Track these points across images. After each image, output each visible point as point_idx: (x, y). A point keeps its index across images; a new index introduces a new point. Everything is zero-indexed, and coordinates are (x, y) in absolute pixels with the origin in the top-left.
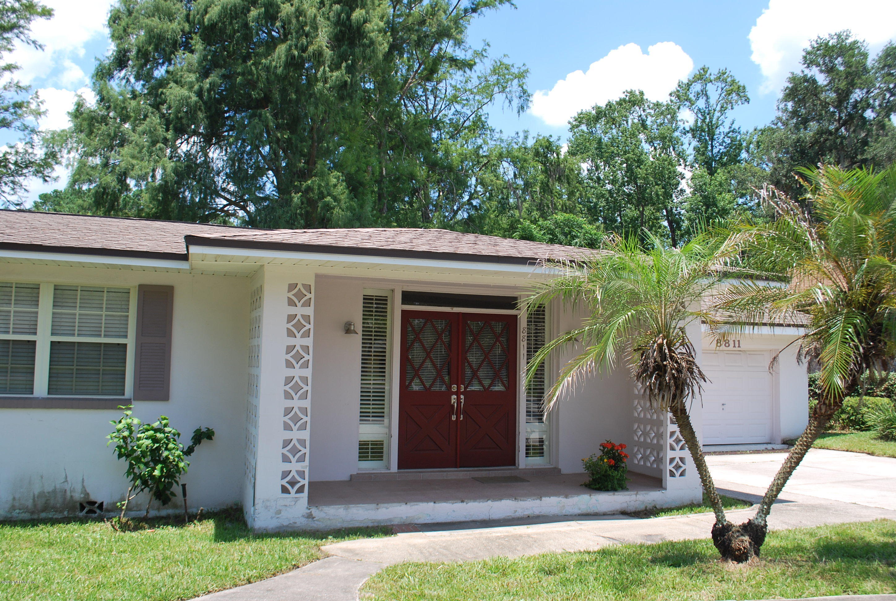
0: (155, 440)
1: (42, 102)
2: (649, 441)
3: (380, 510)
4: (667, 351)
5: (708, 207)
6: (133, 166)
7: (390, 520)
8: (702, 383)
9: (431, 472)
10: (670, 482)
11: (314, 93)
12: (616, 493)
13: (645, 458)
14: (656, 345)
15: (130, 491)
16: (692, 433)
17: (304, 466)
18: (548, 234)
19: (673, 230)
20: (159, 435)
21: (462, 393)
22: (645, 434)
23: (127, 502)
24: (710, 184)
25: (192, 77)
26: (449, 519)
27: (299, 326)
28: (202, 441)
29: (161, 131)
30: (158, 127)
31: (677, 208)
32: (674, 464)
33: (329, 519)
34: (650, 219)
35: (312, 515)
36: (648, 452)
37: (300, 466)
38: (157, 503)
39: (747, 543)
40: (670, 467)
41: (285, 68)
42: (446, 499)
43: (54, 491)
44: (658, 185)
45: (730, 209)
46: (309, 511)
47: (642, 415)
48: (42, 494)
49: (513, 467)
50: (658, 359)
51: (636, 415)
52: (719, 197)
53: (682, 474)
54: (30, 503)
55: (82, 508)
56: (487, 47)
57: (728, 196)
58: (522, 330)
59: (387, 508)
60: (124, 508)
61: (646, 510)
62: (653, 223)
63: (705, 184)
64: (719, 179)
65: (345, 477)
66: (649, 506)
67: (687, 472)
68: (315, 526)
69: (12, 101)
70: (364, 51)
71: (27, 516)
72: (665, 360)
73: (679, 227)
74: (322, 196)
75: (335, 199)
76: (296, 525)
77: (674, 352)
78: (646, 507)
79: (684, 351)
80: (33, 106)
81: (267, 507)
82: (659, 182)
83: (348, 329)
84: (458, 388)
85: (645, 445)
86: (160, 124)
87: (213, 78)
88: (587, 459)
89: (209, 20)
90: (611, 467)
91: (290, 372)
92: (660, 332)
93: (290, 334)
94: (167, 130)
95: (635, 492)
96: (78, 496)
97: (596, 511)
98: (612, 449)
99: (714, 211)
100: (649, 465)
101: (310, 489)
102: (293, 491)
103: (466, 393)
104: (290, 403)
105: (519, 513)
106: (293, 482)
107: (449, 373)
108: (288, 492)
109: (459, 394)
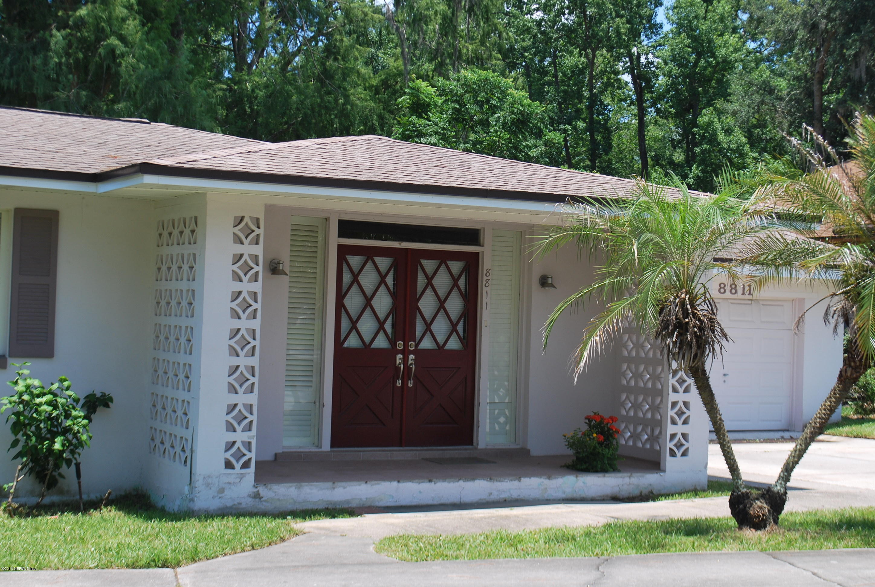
0: (55, 407)
2: (641, 415)
3: (336, 490)
4: (689, 306)
5: (699, 55)
7: (348, 502)
8: (724, 342)
9: (371, 451)
10: (670, 463)
12: (607, 475)
13: (635, 436)
14: (678, 300)
15: (20, 470)
16: (712, 395)
17: (251, 436)
18: (453, 102)
19: (639, 91)
20: (59, 400)
21: (411, 352)
22: (636, 406)
23: (15, 483)
24: (705, 18)
26: (415, 502)
27: (246, 268)
28: (97, 409)
31: (647, 54)
32: (675, 441)
33: (279, 499)
34: (603, 73)
35: (259, 494)
36: (640, 428)
37: (245, 436)
39: (766, 510)
40: (670, 445)
42: (411, 478)
44: (621, 17)
45: (736, 61)
46: (256, 490)
47: (633, 383)
49: (471, 447)
50: (680, 315)
51: (625, 382)
52: (718, 41)
53: (684, 454)
57: (733, 40)
58: (485, 272)
59: (344, 488)
60: (12, 491)
61: (641, 494)
62: (609, 79)
63: (696, 17)
64: (720, 10)
66: (645, 492)
67: (690, 452)
68: (263, 507)
72: (687, 318)
73: (650, 87)
76: (241, 507)
77: (696, 309)
78: (641, 493)
79: (706, 307)
81: (208, 485)
82: (622, 12)
83: (275, 269)
84: (405, 345)
85: (636, 421)
88: (570, 434)
90: (601, 444)
91: (236, 325)
92: (682, 287)
93: (236, 279)
95: (629, 474)
97: (583, 495)
98: (601, 423)
99: (709, 64)
100: (641, 445)
101: (256, 462)
102: (238, 466)
103: (417, 352)
104: (235, 361)
105: (495, 496)
106: (239, 455)
107: (394, 326)
108: (233, 467)
109: (405, 353)
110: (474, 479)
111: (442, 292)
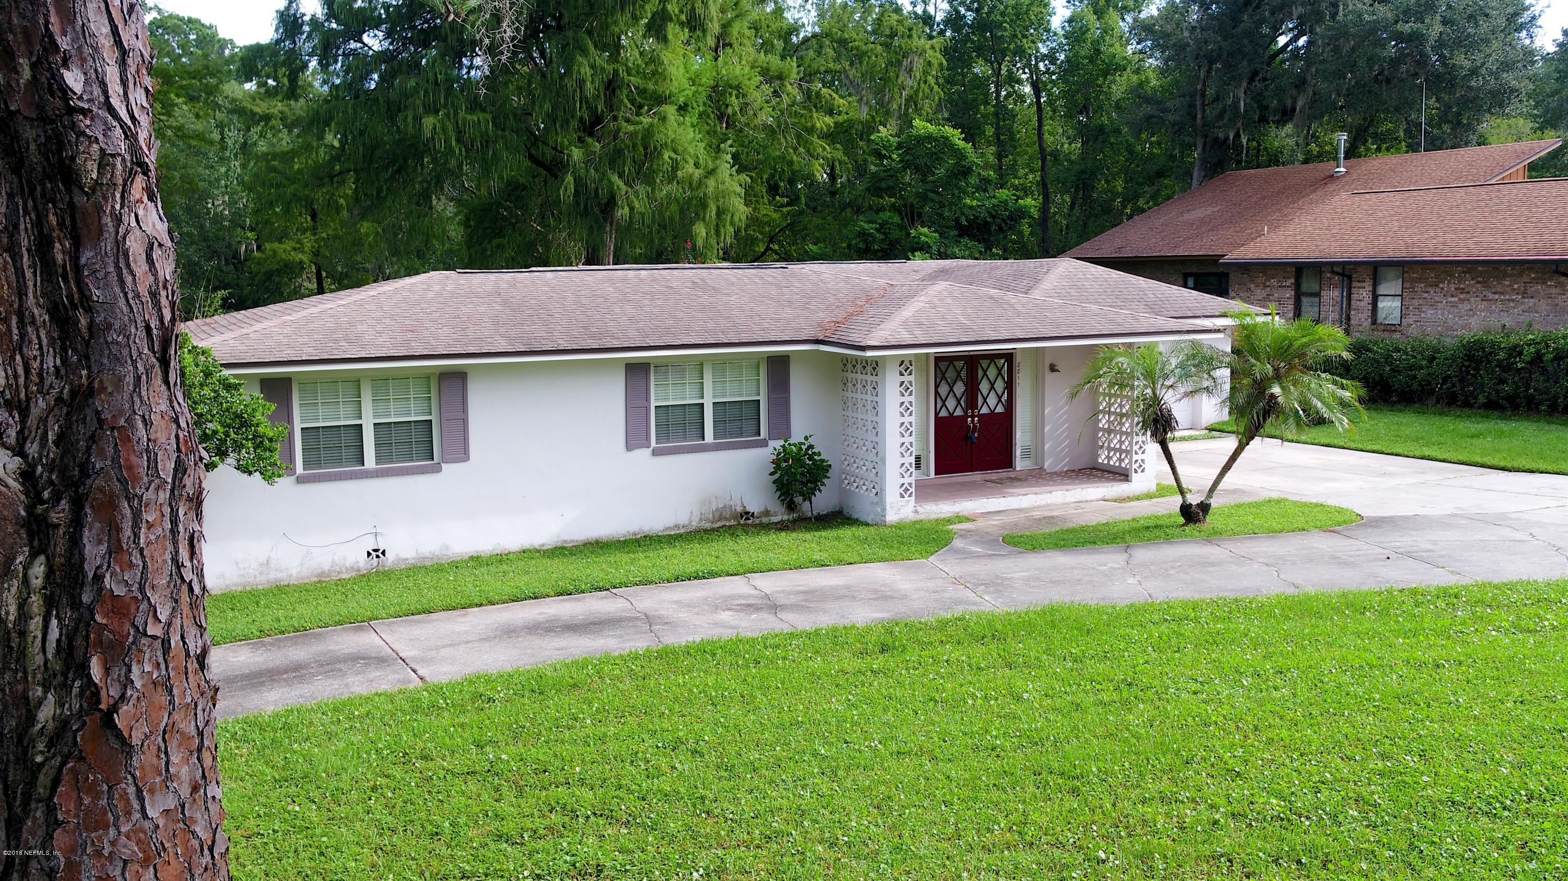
7: (962, 511)
9: (957, 476)
10: (1134, 476)
12: (1099, 486)
13: (1109, 458)
17: (912, 479)
21: (976, 416)
22: (1109, 440)
32: (1137, 464)
33: (927, 513)
36: (1112, 454)
37: (909, 480)
40: (1134, 466)
43: (725, 507)
48: (718, 509)
49: (1012, 469)
53: (1142, 471)
54: (710, 516)
55: (742, 518)
58: (1017, 364)
59: (960, 504)
66: (1121, 495)
67: (1146, 470)
68: (920, 518)
76: (909, 518)
78: (1119, 496)
81: (892, 507)
84: (973, 412)
85: (1109, 449)
91: (902, 420)
93: (902, 394)
95: (1111, 485)
96: (739, 509)
100: (1123, 465)
102: (906, 496)
103: (979, 416)
104: (903, 440)
106: (906, 490)
107: (966, 402)
108: (903, 497)
109: (973, 417)
110: (1027, 494)
111: (992, 379)
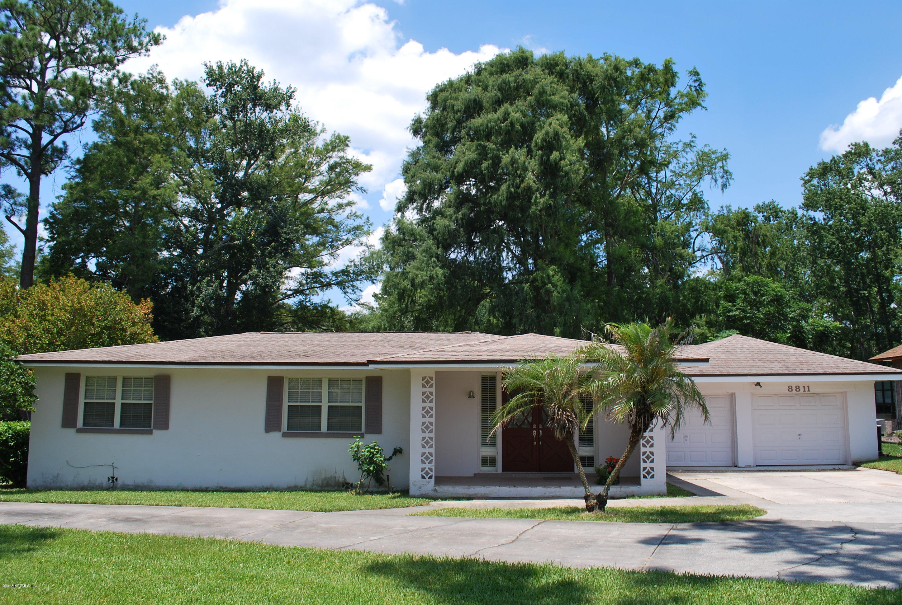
0: (371, 453)
1: (371, 225)
3: (470, 489)
6: (417, 275)
7: (477, 494)
9: (520, 473)
10: (643, 481)
11: (529, 215)
15: (361, 477)
17: (433, 466)
20: (372, 450)
21: (541, 429)
23: (360, 482)
25: (450, 211)
26: (508, 496)
27: (428, 397)
28: (397, 454)
29: (434, 248)
30: (432, 246)
32: (646, 471)
33: (445, 492)
35: (436, 490)
37: (430, 466)
38: (377, 485)
39: (594, 503)
40: (643, 473)
41: (507, 200)
42: (505, 485)
43: (331, 477)
46: (435, 488)
48: (325, 478)
49: (572, 472)
53: (652, 477)
54: (320, 483)
55: (343, 486)
56: (694, 139)
59: (475, 488)
60: (359, 485)
65: (471, 475)
66: (630, 495)
67: (655, 476)
68: (438, 495)
69: (352, 226)
70: (561, 181)
71: (319, 488)
74: (545, 284)
75: (554, 286)
76: (429, 495)
78: (627, 495)
80: (365, 229)
81: (415, 485)
83: (471, 395)
84: (538, 427)
86: (433, 244)
87: (464, 210)
89: (458, 171)
91: (424, 420)
93: (424, 401)
94: (438, 248)
95: (620, 486)
96: (341, 480)
101: (435, 477)
102: (427, 478)
103: (544, 429)
104: (424, 435)
105: (547, 495)
106: (427, 473)
108: (425, 478)
109: (538, 429)
110: (536, 486)
